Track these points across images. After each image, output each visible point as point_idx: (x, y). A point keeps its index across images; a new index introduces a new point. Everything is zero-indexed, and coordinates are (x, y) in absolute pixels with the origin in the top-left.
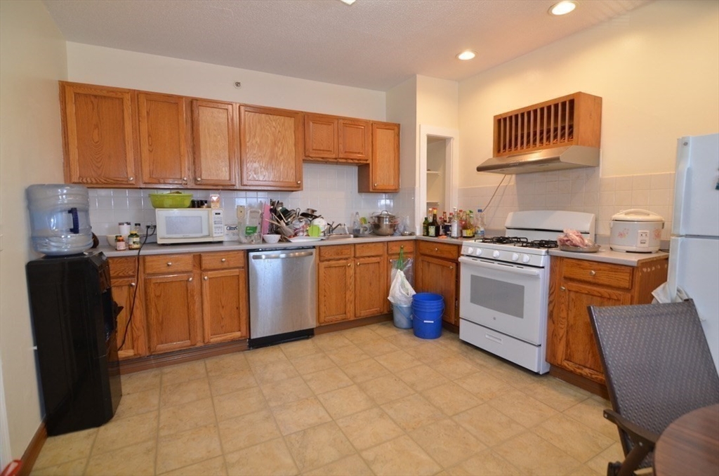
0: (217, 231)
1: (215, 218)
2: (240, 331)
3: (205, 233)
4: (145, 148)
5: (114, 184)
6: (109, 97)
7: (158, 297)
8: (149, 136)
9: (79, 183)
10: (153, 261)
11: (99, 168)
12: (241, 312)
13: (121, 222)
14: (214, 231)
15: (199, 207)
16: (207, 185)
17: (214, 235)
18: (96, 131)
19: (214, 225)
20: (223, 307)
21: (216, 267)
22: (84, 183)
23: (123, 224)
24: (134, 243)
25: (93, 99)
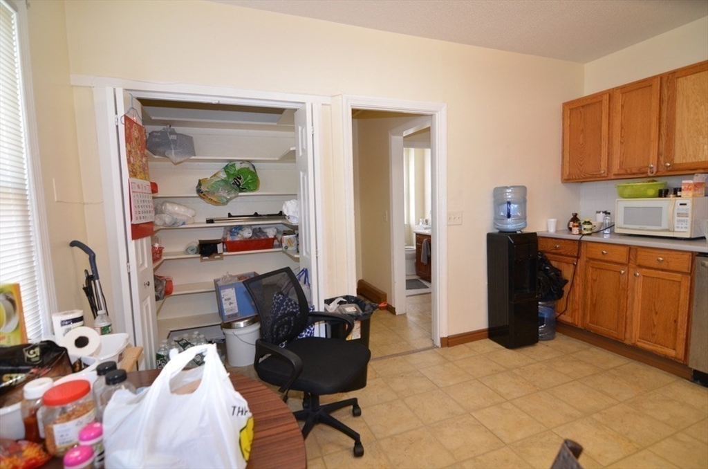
0: (680, 226)
1: (679, 209)
2: (674, 349)
3: (665, 225)
4: (617, 140)
5: (591, 178)
6: (592, 104)
7: (595, 281)
8: (622, 128)
9: (569, 180)
10: (592, 247)
11: (581, 165)
12: (679, 327)
13: (599, 210)
14: (676, 225)
15: (665, 197)
16: (679, 170)
17: (676, 230)
18: (582, 135)
19: (676, 218)
20: (656, 313)
21: (652, 266)
22: (573, 179)
23: (599, 212)
24: (585, 229)
25: (581, 110)
